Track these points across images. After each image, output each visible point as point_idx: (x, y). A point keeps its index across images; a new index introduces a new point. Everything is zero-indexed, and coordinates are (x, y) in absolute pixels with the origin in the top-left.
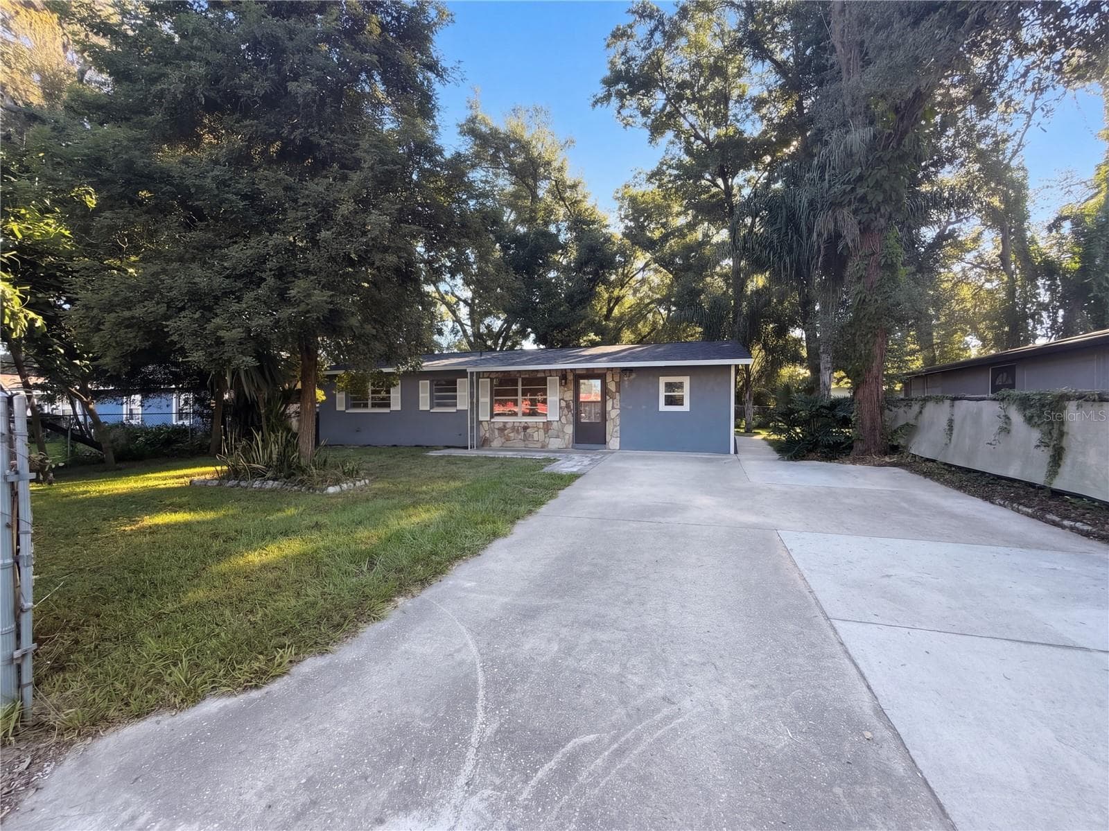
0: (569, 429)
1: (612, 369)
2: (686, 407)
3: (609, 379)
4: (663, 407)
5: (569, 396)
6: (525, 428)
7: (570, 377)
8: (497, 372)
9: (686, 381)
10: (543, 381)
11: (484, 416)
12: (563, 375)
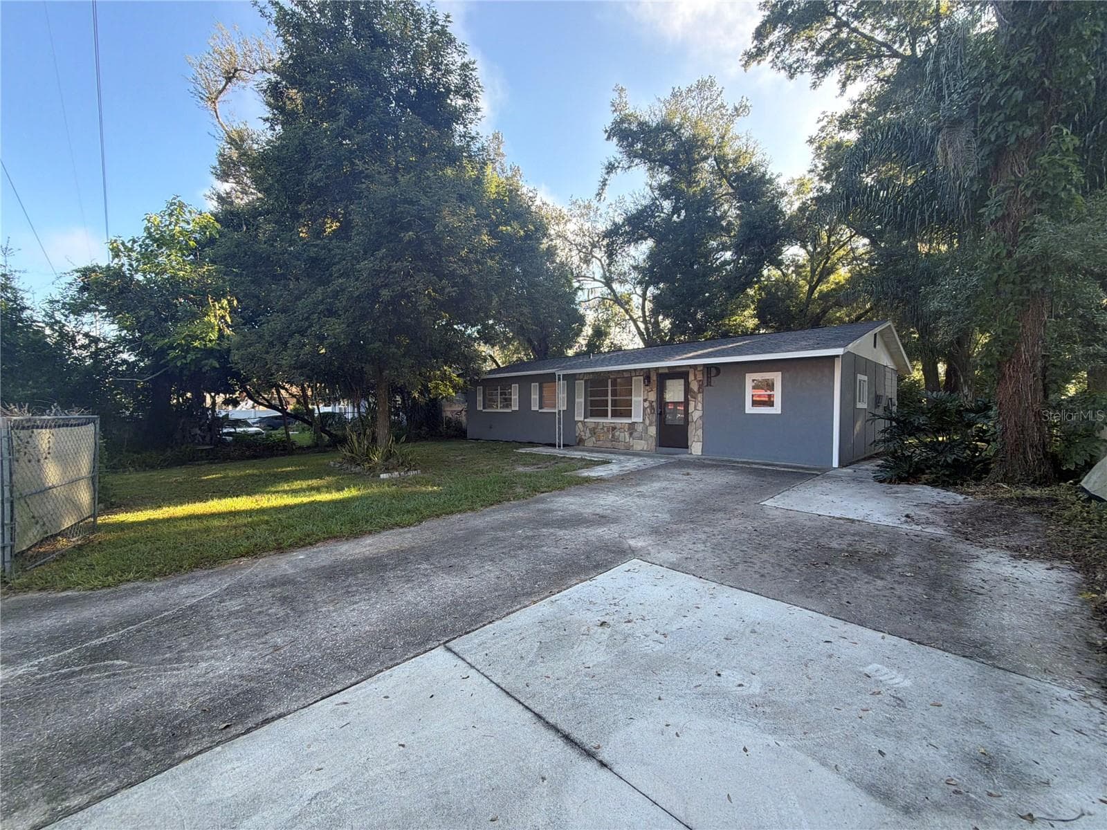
0: (653, 431)
1: (695, 367)
2: (777, 409)
3: (691, 377)
4: (749, 409)
5: (653, 396)
6: (614, 429)
7: (654, 378)
8: (589, 373)
9: (776, 377)
10: (629, 382)
11: (579, 417)
12: (647, 375)
